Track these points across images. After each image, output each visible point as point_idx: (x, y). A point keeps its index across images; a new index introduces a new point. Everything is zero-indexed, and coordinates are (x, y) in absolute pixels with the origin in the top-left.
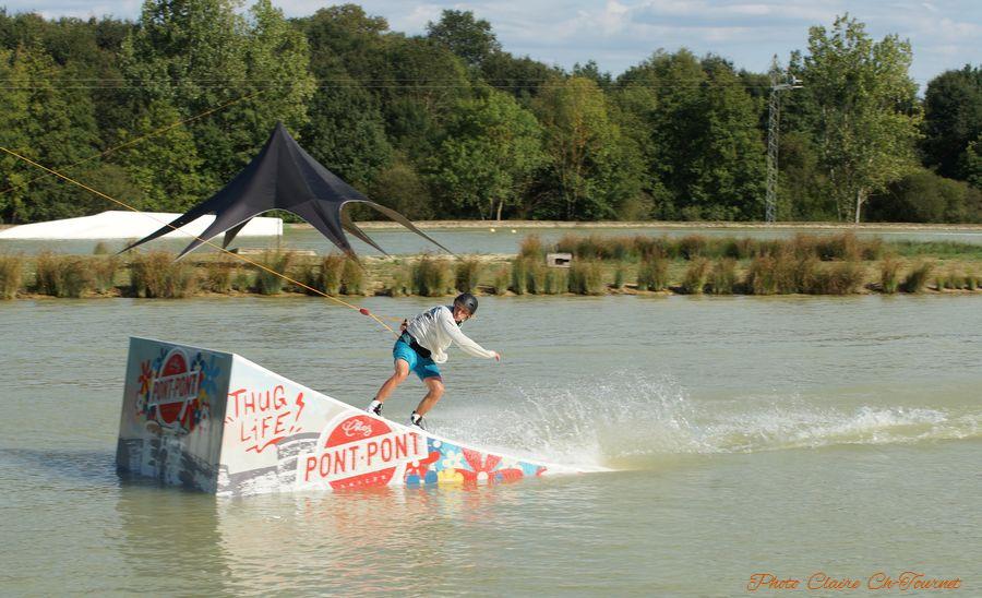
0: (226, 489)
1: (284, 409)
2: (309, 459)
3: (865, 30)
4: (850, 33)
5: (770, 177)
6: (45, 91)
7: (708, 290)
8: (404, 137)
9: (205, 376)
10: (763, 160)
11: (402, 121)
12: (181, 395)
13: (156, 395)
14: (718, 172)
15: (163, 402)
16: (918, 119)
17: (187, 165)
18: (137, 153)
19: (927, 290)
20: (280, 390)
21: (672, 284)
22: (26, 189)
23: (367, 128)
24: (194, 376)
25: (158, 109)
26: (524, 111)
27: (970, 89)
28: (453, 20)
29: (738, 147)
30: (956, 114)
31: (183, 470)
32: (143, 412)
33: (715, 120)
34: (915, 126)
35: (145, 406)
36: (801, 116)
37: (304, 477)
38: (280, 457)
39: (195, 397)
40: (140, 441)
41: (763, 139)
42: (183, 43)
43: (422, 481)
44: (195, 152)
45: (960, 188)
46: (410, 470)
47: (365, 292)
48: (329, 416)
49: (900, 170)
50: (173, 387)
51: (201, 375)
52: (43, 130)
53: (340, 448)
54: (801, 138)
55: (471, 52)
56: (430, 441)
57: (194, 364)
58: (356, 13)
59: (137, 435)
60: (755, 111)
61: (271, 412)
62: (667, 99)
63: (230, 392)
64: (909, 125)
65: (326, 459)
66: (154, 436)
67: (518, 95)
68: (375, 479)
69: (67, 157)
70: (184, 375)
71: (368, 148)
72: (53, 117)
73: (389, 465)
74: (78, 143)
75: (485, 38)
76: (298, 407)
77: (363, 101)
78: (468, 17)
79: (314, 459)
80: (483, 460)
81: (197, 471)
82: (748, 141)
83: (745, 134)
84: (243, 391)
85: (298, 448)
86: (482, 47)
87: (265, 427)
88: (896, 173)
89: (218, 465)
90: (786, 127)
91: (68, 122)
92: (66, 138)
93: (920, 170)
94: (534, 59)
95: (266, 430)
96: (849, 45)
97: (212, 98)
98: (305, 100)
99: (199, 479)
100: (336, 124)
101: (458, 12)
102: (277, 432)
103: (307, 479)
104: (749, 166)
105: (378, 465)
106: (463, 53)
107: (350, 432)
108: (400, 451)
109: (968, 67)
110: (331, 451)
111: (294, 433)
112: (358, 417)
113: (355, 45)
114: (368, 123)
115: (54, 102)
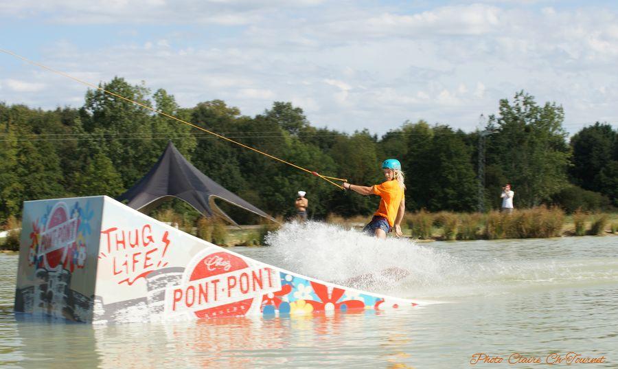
0: (102, 318)
1: (151, 247)
2: (176, 291)
3: (534, 100)
4: (525, 103)
5: (480, 192)
6: (27, 148)
7: (460, 238)
8: (251, 174)
9: (82, 221)
10: (475, 182)
11: (250, 164)
12: (63, 241)
13: (43, 246)
14: (447, 190)
15: (49, 251)
16: (569, 155)
17: (117, 193)
18: (86, 186)
19: (605, 233)
20: (147, 229)
21: (434, 235)
22: (17, 208)
23: (227, 168)
24: (73, 222)
25: (99, 159)
26: (326, 156)
27: (599, 137)
28: (280, 108)
29: (459, 175)
30: (591, 152)
31: (65, 306)
32: (34, 263)
33: (444, 158)
34: (568, 159)
35: (35, 257)
36: (498, 155)
37: (171, 307)
38: (150, 289)
39: (74, 241)
40: (32, 288)
41: (474, 170)
42: (113, 118)
43: (277, 312)
44: (122, 185)
45: (596, 196)
46: (266, 301)
47: (228, 244)
48: (192, 254)
49: (559, 186)
50: (57, 236)
51: (79, 221)
52: (27, 172)
53: (203, 281)
54: (498, 168)
55: (292, 128)
56: (283, 275)
57: (73, 212)
58: (220, 104)
59: (30, 284)
60: (468, 153)
61: (140, 248)
62: (415, 146)
63: (102, 231)
64: (563, 159)
65: (191, 291)
66: (41, 281)
67: (322, 147)
68: (235, 309)
69: (42, 189)
70: (65, 224)
71: (229, 181)
72: (33, 164)
73: (246, 297)
74: (50, 182)
75: (300, 118)
76: (164, 244)
77: (226, 152)
78: (289, 105)
79: (180, 291)
80: (330, 291)
81: (77, 306)
82: (465, 171)
83: (462, 166)
84: (114, 229)
85: (166, 281)
86: (298, 123)
87: (135, 262)
88: (557, 188)
89: (93, 296)
90: (489, 162)
91: (43, 168)
92: (42, 177)
93: (571, 186)
94: (330, 129)
95: (136, 264)
96: (525, 110)
97: (132, 152)
98: (190, 151)
99: (78, 311)
100: (210, 166)
101: (283, 103)
102: (146, 266)
103: (174, 310)
104: (466, 186)
105: (237, 296)
106: (286, 128)
107: (212, 267)
108: (257, 284)
109: (597, 123)
110: (196, 283)
111: (161, 267)
112: (217, 254)
113: (220, 120)
114: (229, 165)
115: (33, 155)
